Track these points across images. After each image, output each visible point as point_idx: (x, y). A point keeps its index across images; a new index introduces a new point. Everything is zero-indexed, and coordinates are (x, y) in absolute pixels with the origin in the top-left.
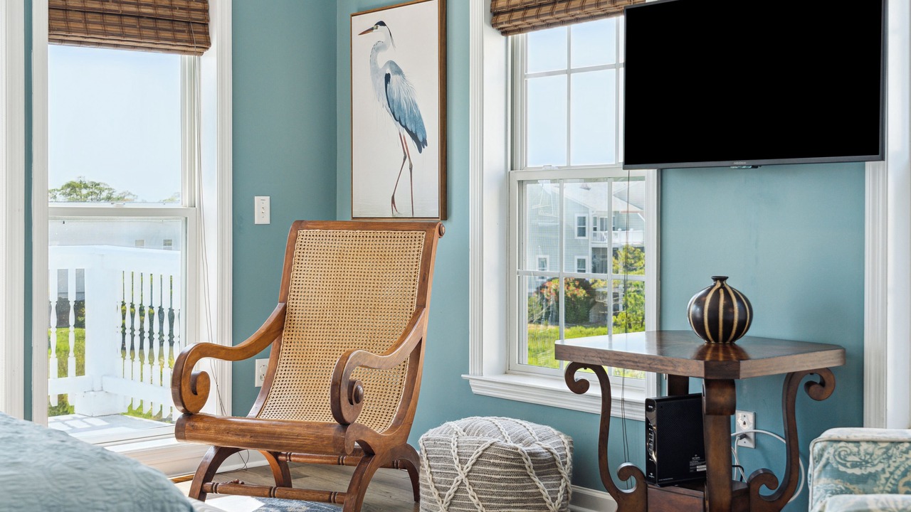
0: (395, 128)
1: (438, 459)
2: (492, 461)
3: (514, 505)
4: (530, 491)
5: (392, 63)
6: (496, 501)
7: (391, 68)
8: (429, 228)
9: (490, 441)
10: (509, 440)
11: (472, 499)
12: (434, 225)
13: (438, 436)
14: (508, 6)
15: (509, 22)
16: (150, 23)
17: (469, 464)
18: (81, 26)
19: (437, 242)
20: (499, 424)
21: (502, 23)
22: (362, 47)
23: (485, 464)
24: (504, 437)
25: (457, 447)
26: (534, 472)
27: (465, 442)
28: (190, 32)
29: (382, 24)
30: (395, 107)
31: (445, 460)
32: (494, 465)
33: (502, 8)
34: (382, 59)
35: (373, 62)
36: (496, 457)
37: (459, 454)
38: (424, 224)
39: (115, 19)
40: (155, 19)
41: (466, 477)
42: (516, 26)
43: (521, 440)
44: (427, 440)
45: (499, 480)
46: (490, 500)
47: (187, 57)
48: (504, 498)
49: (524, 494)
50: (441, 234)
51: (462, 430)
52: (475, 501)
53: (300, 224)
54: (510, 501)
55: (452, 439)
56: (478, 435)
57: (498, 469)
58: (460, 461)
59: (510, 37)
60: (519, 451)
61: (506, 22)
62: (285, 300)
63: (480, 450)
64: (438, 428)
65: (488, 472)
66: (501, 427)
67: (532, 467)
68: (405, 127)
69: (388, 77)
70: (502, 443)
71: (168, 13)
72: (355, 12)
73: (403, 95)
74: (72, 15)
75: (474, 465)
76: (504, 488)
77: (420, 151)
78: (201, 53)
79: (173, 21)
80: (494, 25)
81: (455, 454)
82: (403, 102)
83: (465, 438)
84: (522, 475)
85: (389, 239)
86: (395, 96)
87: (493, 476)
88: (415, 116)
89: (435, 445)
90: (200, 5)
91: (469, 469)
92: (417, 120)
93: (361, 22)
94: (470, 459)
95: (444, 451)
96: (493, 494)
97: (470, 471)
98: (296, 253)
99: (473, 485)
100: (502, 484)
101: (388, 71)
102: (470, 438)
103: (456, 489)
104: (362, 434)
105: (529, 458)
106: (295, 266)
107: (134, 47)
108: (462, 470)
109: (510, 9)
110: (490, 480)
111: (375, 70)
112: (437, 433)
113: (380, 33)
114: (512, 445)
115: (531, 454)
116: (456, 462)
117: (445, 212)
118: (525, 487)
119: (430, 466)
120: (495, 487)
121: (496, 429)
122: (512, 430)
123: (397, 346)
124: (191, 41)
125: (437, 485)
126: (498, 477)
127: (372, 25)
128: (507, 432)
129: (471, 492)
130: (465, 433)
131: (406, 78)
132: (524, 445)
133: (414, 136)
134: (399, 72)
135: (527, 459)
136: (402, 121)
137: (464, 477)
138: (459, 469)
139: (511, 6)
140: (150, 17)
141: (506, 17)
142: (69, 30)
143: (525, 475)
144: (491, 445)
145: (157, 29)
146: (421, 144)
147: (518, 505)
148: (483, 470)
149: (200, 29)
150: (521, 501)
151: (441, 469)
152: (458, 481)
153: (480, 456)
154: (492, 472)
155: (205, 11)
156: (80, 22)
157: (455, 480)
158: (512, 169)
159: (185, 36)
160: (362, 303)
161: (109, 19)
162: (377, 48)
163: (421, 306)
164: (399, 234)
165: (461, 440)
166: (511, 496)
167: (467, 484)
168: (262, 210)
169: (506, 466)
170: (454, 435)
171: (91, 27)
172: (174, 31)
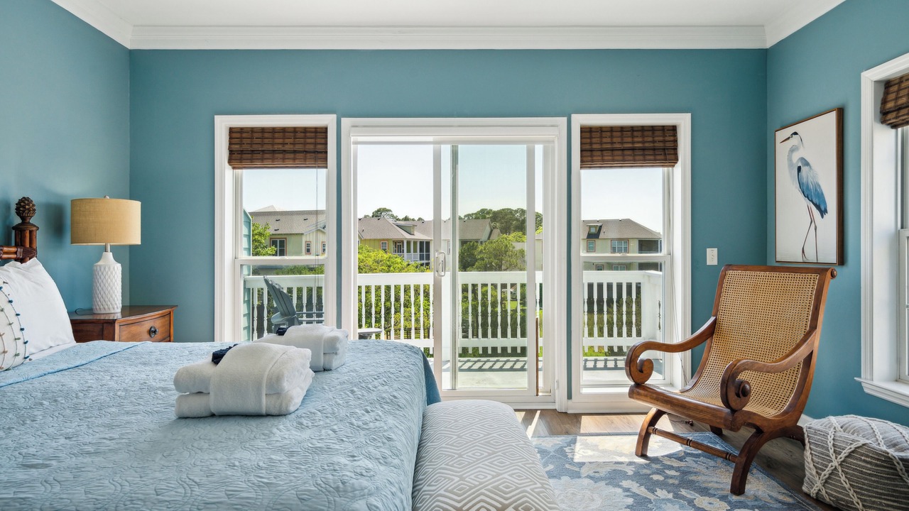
0: (804, 202)
1: (817, 445)
2: (863, 458)
3: (885, 497)
4: (902, 489)
5: (802, 159)
6: (866, 490)
7: (802, 162)
8: (822, 271)
9: (863, 441)
10: (882, 443)
11: (844, 483)
12: (826, 270)
13: (818, 427)
14: (895, 106)
15: (897, 117)
16: (641, 152)
17: (843, 455)
18: (600, 158)
19: (829, 282)
20: (875, 428)
21: (890, 120)
22: (782, 151)
23: (857, 459)
24: (877, 440)
25: (833, 439)
26: (906, 474)
27: (841, 437)
28: (665, 154)
29: (795, 133)
30: (805, 188)
31: (823, 447)
32: (865, 461)
33: (890, 108)
34: (796, 157)
35: (790, 159)
36: (867, 456)
37: (834, 445)
38: (819, 269)
39: (620, 152)
40: (644, 149)
41: (839, 465)
42: (903, 120)
43: (894, 445)
44: (810, 428)
45: (870, 475)
46: (861, 488)
47: (666, 169)
48: (875, 490)
49: (895, 491)
50: (833, 276)
51: (839, 427)
52: (847, 486)
53: (729, 267)
54: (881, 494)
55: (830, 432)
56: (853, 434)
57: (869, 466)
58: (835, 451)
59: (900, 130)
60: (890, 455)
61: (893, 119)
62: (716, 315)
63: (853, 447)
64: (820, 420)
65: (859, 466)
66: (877, 431)
67: (904, 470)
68: (812, 201)
69: (799, 169)
70: (874, 445)
71: (652, 145)
72: (777, 129)
73: (810, 180)
74: (595, 153)
75: (846, 457)
76: (874, 481)
77: (822, 217)
78: (673, 166)
79: (654, 149)
80: (883, 122)
81: (830, 445)
82: (810, 184)
83: (841, 433)
84: (893, 475)
85: (790, 279)
86: (805, 181)
87: (864, 470)
88: (818, 193)
89: (815, 434)
90: (672, 138)
91: (842, 459)
92: (820, 196)
93: (781, 135)
94: (844, 452)
95: (822, 440)
96: (864, 484)
97: (843, 461)
98: (724, 285)
99: (846, 473)
100: (873, 479)
101: (800, 164)
102: (846, 435)
103: (830, 472)
104: (750, 418)
105: (901, 463)
106: (723, 294)
107: (632, 166)
108: (836, 458)
109: (897, 108)
110: (861, 472)
111: (791, 164)
112: (819, 424)
113: (795, 140)
114: (884, 448)
115: (902, 459)
116: (832, 451)
117: (842, 259)
118: (897, 486)
119: (810, 448)
120: (866, 479)
121: (871, 431)
122: (887, 435)
123: (788, 356)
124: (666, 160)
125: (815, 464)
126: (869, 472)
127: (789, 135)
128: (881, 437)
129: (843, 478)
130: (842, 430)
131: (813, 168)
132: (896, 451)
133: (818, 207)
134: (807, 164)
135: (898, 463)
136: (809, 197)
137: (837, 465)
138: (833, 457)
139: (898, 106)
140: (640, 149)
141: (894, 114)
142: (592, 161)
143: (896, 476)
144: (863, 445)
145: (644, 155)
146: (823, 212)
147: (889, 498)
148: (854, 463)
149: (672, 152)
150: (893, 496)
151: (819, 453)
152: (832, 466)
153: (853, 452)
154: (863, 467)
155: (676, 141)
156: (599, 156)
157: (830, 465)
158: (902, 227)
159: (662, 157)
160: (768, 321)
161: (616, 153)
162: (792, 150)
163: (813, 327)
164: (798, 275)
165: (838, 434)
166: (882, 490)
167: (840, 471)
168: (712, 257)
169: (877, 465)
170: (832, 429)
171: (606, 158)
172: (655, 155)
